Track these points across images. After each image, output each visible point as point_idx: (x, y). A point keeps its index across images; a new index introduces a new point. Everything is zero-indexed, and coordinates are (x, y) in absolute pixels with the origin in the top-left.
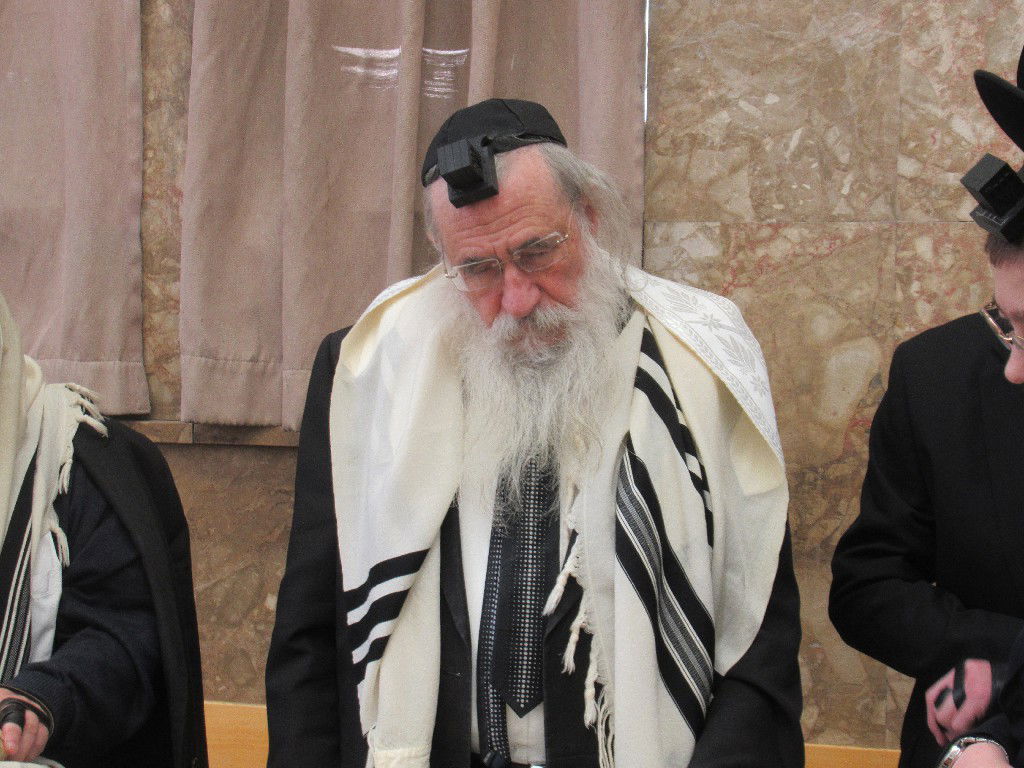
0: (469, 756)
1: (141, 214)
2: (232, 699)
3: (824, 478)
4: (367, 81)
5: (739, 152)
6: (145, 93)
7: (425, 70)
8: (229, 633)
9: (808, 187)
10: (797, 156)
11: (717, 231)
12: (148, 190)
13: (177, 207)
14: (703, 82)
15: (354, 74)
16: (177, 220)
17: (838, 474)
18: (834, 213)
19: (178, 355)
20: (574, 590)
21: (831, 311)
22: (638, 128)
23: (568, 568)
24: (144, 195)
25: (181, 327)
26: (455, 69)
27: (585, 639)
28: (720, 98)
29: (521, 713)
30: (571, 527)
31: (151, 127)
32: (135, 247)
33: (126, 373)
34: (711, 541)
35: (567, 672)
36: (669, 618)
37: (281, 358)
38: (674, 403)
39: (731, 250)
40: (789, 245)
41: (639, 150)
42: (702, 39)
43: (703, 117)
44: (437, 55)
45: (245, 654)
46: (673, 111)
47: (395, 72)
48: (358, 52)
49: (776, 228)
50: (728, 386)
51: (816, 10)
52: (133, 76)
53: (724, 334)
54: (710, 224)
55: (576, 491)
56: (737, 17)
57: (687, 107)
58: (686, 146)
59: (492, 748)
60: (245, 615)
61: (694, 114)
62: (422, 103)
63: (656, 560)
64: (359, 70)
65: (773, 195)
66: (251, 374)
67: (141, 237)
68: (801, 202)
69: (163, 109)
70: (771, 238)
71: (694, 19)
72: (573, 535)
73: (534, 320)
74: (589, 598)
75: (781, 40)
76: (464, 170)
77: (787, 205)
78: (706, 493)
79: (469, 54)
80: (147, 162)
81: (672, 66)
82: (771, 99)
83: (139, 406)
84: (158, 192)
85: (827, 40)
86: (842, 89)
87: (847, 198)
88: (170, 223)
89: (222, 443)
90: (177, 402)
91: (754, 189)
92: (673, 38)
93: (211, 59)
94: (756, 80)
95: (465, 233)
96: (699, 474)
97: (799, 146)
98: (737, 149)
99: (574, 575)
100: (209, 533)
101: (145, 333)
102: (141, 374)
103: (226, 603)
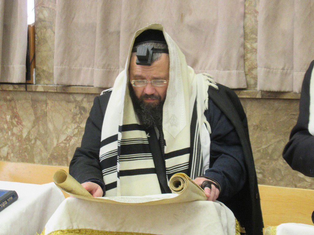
1: (244, 20)
2: (275, 185)
8: (274, 163)
12: (246, 11)
13: (256, 17)
16: (257, 21)
19: (257, 68)
24: (245, 13)
25: (258, 58)
32: (242, 32)
33: (238, 75)
37: (292, 68)
45: (279, 170)
66: (282, 74)
67: (244, 27)
80: (246, 2)
83: (243, 86)
84: (250, 12)
88: (254, 23)
89: (271, 98)
90: (256, 84)
100: (267, 128)
101: (245, 60)
102: (244, 75)
103: (273, 152)
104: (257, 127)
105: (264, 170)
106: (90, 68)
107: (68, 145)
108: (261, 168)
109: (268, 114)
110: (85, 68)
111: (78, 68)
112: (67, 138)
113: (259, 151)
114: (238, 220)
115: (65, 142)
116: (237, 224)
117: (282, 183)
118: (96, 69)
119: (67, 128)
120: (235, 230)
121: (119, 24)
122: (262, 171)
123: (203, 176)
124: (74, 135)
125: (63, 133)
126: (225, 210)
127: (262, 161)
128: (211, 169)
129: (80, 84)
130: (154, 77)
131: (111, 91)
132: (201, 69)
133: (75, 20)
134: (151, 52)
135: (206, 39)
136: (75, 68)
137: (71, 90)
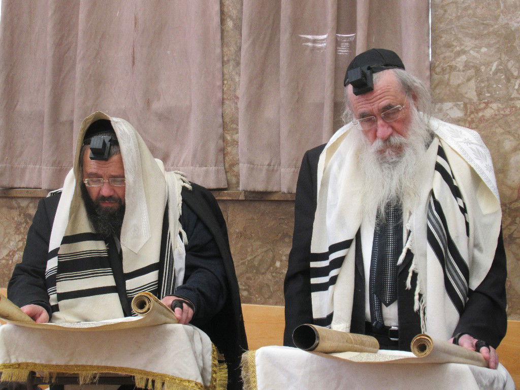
0: (364, 323)
1: (222, 107)
2: (263, 304)
3: (509, 208)
4: (313, 49)
5: (471, 72)
6: (223, 57)
7: (337, 43)
9: (500, 86)
10: (495, 73)
11: (462, 106)
12: (225, 97)
13: (236, 103)
14: (454, 43)
15: (308, 46)
16: (237, 109)
17: (515, 207)
18: (512, 97)
19: (239, 164)
20: (410, 255)
21: (512, 138)
22: (427, 64)
23: (407, 246)
24: (223, 99)
25: (239, 152)
26: (350, 42)
27: (415, 275)
28: (462, 50)
29: (387, 305)
30: (408, 228)
31: (226, 71)
32: (220, 120)
33: (218, 172)
34: (468, 234)
35: (408, 289)
36: (450, 266)
37: (280, 164)
38: (452, 177)
39: (468, 113)
40: (493, 111)
41: (428, 73)
42: (453, 26)
43: (455, 58)
44: (342, 37)
46: (442, 56)
47: (325, 44)
48: (309, 37)
49: (487, 104)
50: (475, 169)
51: (502, 12)
52: (218, 51)
53: (474, 147)
54: (459, 103)
55: (410, 214)
56: (468, 16)
57: (448, 54)
58: (448, 71)
59: (376, 320)
60: (267, 270)
61: (451, 57)
62: (336, 57)
63: (444, 242)
64: (310, 44)
65: (485, 90)
66: (268, 170)
67: (223, 117)
68: (498, 93)
69: (230, 64)
70: (485, 108)
71: (450, 17)
72: (409, 232)
73: (389, 141)
74: (416, 259)
75: (487, 25)
76: (359, 80)
77: (491, 94)
78: (466, 214)
79: (356, 35)
80: (224, 86)
81: (441, 37)
82: (484, 50)
83: (223, 185)
84: (229, 98)
85: (508, 24)
86: (514, 45)
87: (517, 90)
88: (234, 110)
89: (257, 199)
90: (238, 183)
91: (477, 88)
92: (441, 26)
93: (249, 42)
94: (477, 42)
95: (360, 104)
96: (463, 206)
97: (496, 69)
98: (469, 71)
99: (410, 249)
100: (252, 236)
101: (225, 155)
102: (224, 172)
103: (259, 265)
104: (241, 235)
105: (249, 286)
106: (38, 166)
107: (10, 262)
108: (246, 284)
109: (253, 219)
110: (31, 166)
111: (22, 166)
112: (9, 253)
113: (243, 264)
114: (215, 346)
115: (7, 258)
116: (214, 351)
117: (271, 301)
118: (44, 167)
119: (9, 240)
120: (211, 358)
121: (72, 111)
122: (247, 287)
123: (173, 295)
124: (18, 250)
125: (5, 247)
126: (200, 334)
127: (248, 275)
128: (185, 285)
129: (25, 186)
130: (112, 176)
131: (61, 193)
132: (172, 165)
133: (18, 107)
134: (108, 144)
135: (177, 131)
136: (19, 166)
137: (14, 193)
